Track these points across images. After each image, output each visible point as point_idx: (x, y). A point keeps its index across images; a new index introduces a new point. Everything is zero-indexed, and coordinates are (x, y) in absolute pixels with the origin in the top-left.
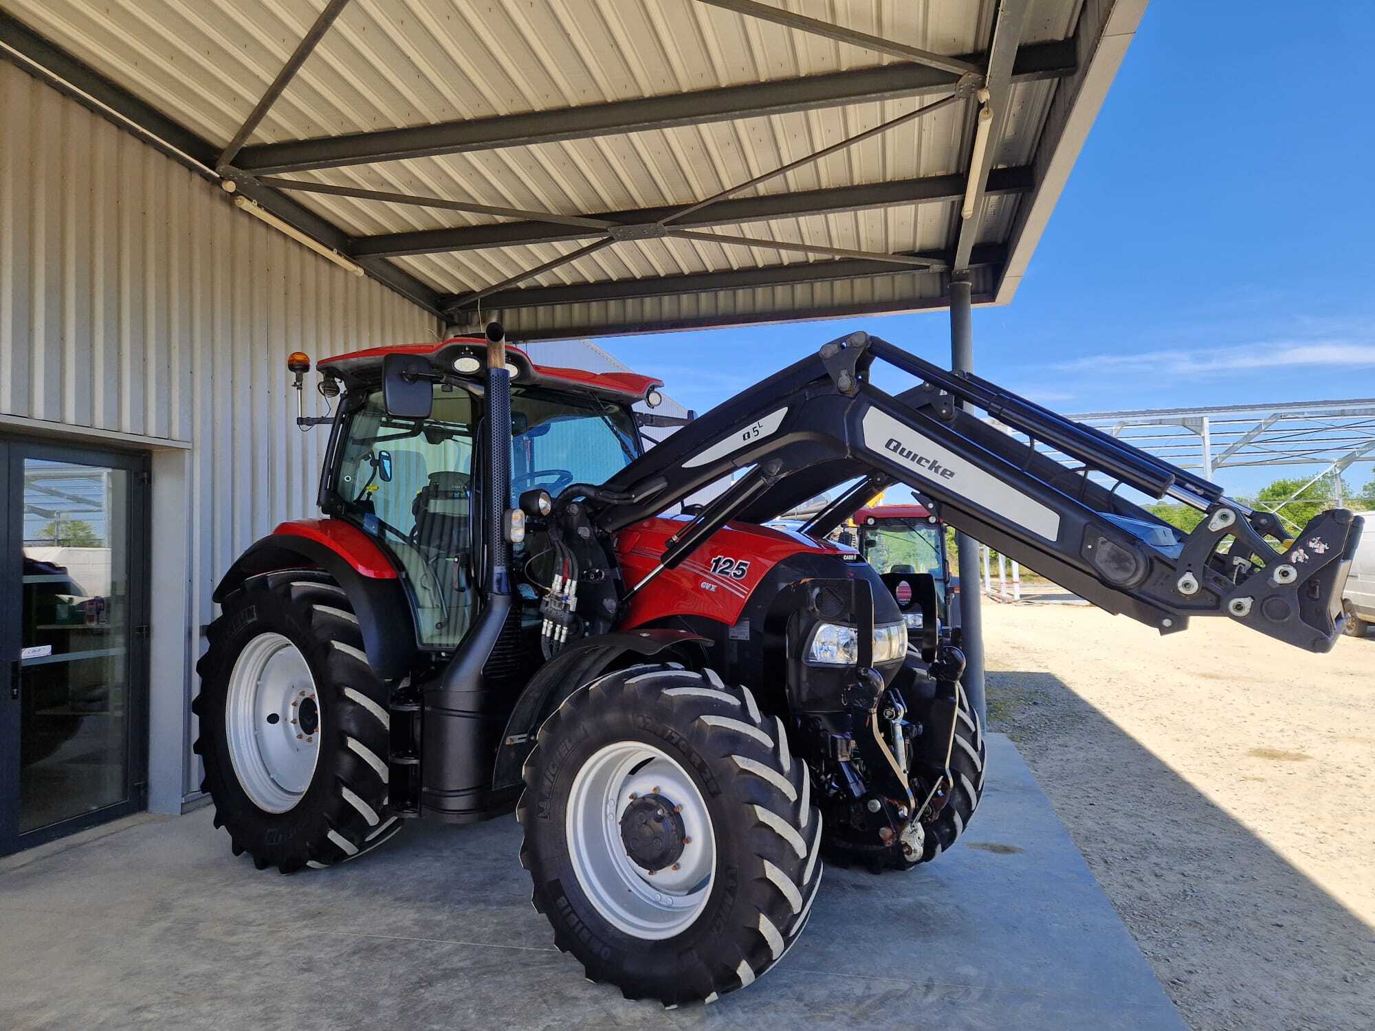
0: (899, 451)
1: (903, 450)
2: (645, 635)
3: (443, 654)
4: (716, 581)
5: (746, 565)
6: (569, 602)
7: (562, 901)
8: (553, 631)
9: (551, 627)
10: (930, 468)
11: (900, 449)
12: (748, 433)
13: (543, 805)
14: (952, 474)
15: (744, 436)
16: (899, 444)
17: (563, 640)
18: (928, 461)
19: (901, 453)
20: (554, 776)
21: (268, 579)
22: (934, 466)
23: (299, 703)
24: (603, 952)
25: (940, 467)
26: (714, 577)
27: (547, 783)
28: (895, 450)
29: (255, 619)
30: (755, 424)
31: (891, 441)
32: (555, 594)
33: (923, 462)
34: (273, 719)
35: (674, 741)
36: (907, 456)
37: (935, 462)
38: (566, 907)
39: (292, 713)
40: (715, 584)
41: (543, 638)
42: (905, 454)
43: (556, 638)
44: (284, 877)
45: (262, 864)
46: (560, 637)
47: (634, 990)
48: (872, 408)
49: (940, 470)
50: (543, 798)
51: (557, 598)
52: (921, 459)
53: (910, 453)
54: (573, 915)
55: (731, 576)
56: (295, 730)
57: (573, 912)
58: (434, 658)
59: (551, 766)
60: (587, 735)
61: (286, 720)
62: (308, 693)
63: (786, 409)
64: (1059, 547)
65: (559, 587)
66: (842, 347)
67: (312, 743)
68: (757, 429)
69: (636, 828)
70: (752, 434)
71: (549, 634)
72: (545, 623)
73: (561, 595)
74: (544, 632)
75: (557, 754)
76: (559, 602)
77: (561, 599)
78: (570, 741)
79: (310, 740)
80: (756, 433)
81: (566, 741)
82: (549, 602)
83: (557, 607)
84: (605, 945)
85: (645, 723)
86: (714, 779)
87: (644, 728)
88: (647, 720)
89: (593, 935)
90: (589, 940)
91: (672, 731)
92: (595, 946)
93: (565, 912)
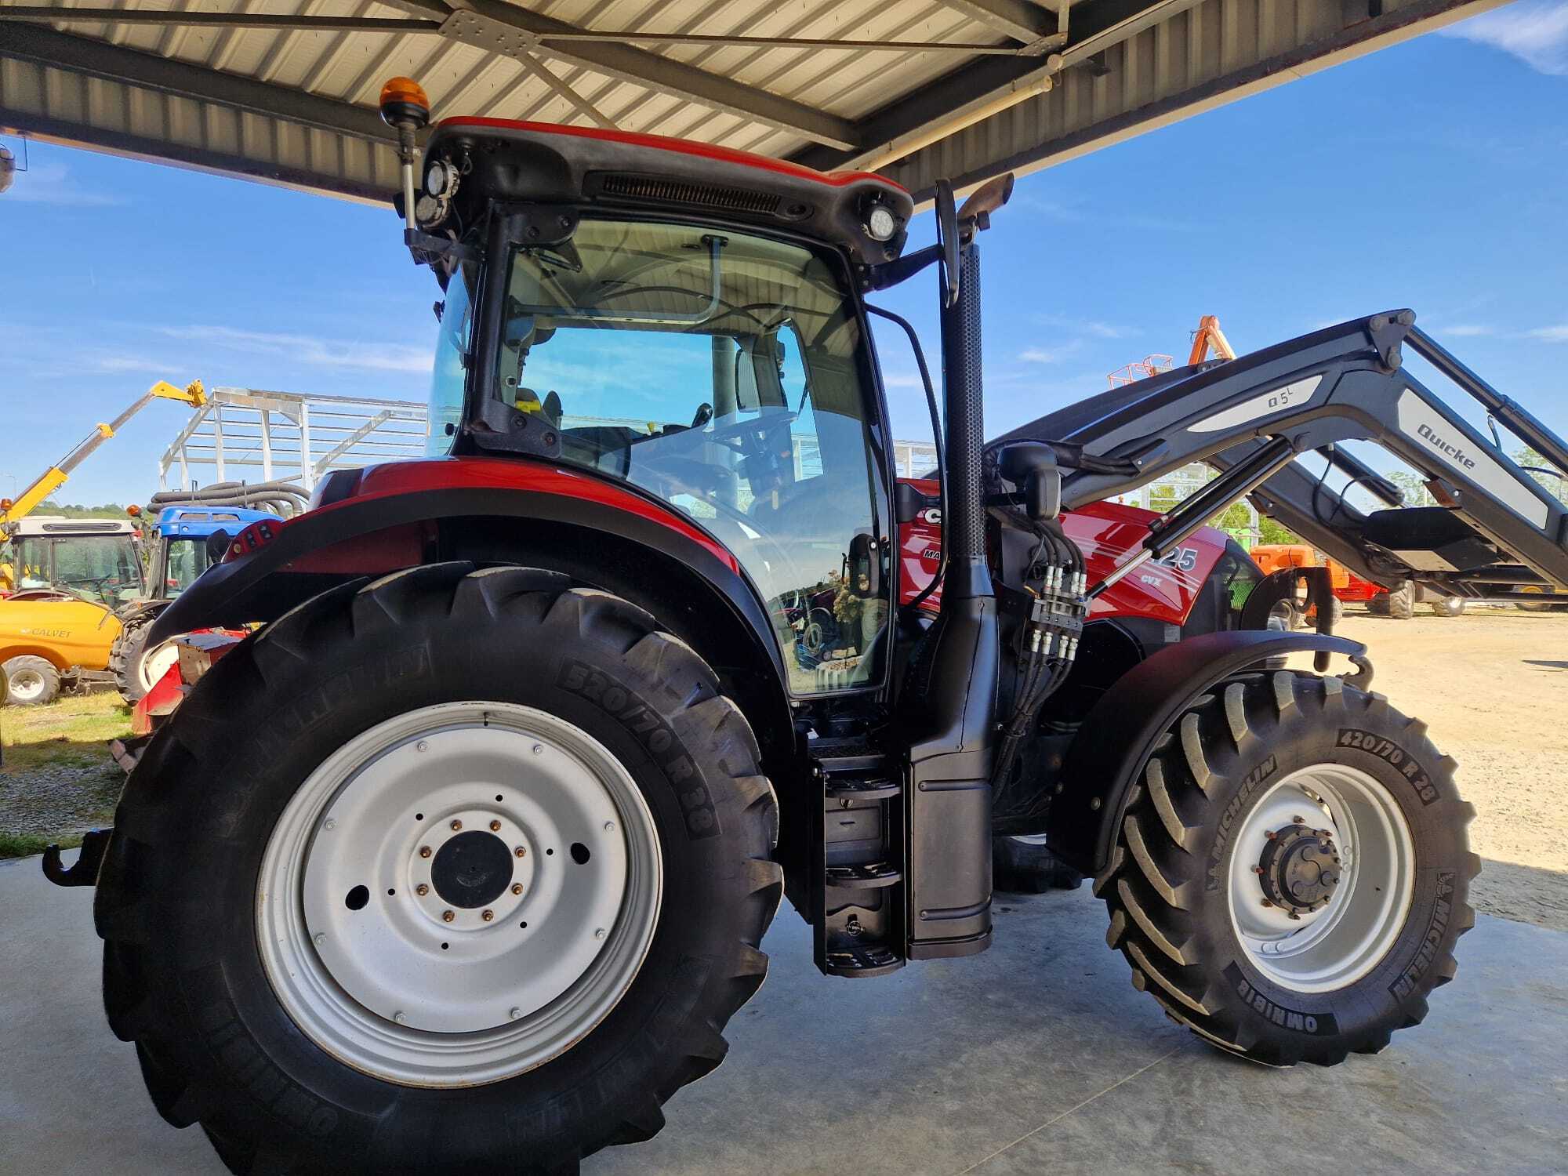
0: (1430, 437)
1: (1433, 437)
4: (1160, 574)
5: (1192, 554)
6: (1084, 604)
8: (1056, 645)
9: (1049, 639)
10: (1456, 457)
11: (1431, 435)
12: (1275, 399)
14: (1472, 465)
15: (1270, 402)
17: (1072, 657)
18: (1454, 451)
19: (1431, 440)
22: (1458, 456)
23: (435, 849)
25: (1463, 457)
26: (1157, 569)
28: (1426, 436)
30: (1285, 390)
31: (1423, 426)
32: (1058, 592)
33: (1450, 451)
34: (357, 898)
36: (1436, 444)
37: (1460, 452)
39: (412, 873)
40: (1159, 577)
41: (1034, 657)
42: (1434, 441)
43: (1061, 654)
46: (1067, 654)
48: (1408, 391)
49: (1464, 460)
51: (1060, 599)
52: (1448, 447)
53: (1439, 440)
55: (1178, 568)
59: (1225, 820)
60: (1275, 767)
61: (392, 892)
62: (476, 822)
63: (1320, 378)
64: (1546, 534)
65: (1059, 584)
66: (1392, 321)
67: (493, 921)
68: (1286, 395)
69: (1299, 869)
70: (1280, 401)
71: (1046, 651)
72: (1037, 637)
73: (1066, 595)
74: (1035, 648)
75: (1236, 801)
76: (1064, 605)
77: (1069, 600)
78: (1253, 779)
79: (486, 915)
80: (1284, 400)
81: (1248, 780)
82: (1043, 606)
83: (1061, 613)
84: (1305, 1015)
85: (1354, 738)
86: (1432, 785)
87: (1350, 745)
88: (1357, 734)
89: (1287, 1010)
90: (1286, 1017)
91: (1388, 741)
92: (1295, 1022)
93: (1249, 999)
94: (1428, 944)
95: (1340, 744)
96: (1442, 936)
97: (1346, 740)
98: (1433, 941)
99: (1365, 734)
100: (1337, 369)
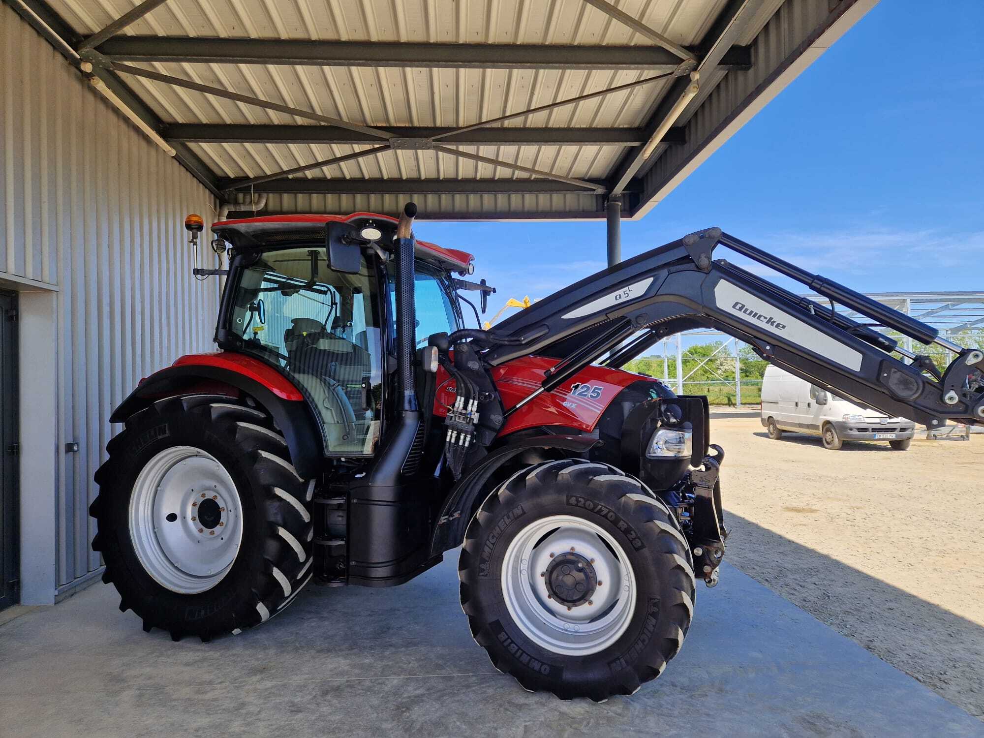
0: (743, 311)
1: (747, 310)
2: (569, 438)
3: (343, 459)
4: (576, 401)
5: (600, 389)
6: (473, 416)
7: (502, 636)
8: (458, 438)
9: (454, 435)
10: (767, 322)
11: (744, 309)
12: (620, 295)
13: (483, 566)
14: (784, 327)
15: (616, 297)
16: (743, 306)
17: (467, 444)
18: (765, 318)
19: (745, 312)
20: (493, 544)
21: (183, 401)
22: (770, 321)
23: (199, 504)
24: (543, 669)
25: (774, 322)
26: (575, 398)
27: (487, 549)
28: (740, 309)
29: (167, 435)
30: (626, 289)
31: (737, 304)
32: (459, 411)
33: (762, 318)
34: (172, 517)
35: (604, 513)
36: (750, 314)
37: (771, 318)
38: (506, 640)
39: (190, 512)
40: (575, 403)
41: (447, 444)
42: (748, 312)
43: (461, 443)
44: (204, 646)
45: (176, 637)
46: (464, 442)
47: (567, 692)
48: (722, 281)
49: (775, 324)
50: (483, 561)
51: (461, 413)
52: (760, 316)
53: (752, 312)
54: (512, 645)
55: (588, 397)
56: (194, 526)
57: (513, 642)
58: (335, 463)
59: (491, 537)
60: (524, 513)
61: (184, 518)
62: (210, 495)
63: (652, 279)
64: (862, 375)
65: (462, 406)
66: (701, 238)
67: (215, 535)
68: (628, 292)
69: (560, 578)
70: (623, 296)
71: (453, 441)
72: (449, 433)
73: (464, 412)
74: (448, 439)
75: (497, 528)
76: (462, 417)
77: (465, 414)
78: (508, 517)
79: (212, 533)
80: (627, 295)
81: (505, 517)
82: (452, 417)
83: (460, 421)
84: (543, 664)
85: (578, 501)
86: (639, 538)
87: (577, 505)
88: (580, 499)
89: (532, 658)
90: (530, 660)
91: (602, 506)
92: (536, 666)
93: (506, 644)
94: (640, 642)
95: (568, 504)
96: (650, 639)
97: (573, 500)
98: (643, 641)
99: (586, 500)
100: (664, 273)
